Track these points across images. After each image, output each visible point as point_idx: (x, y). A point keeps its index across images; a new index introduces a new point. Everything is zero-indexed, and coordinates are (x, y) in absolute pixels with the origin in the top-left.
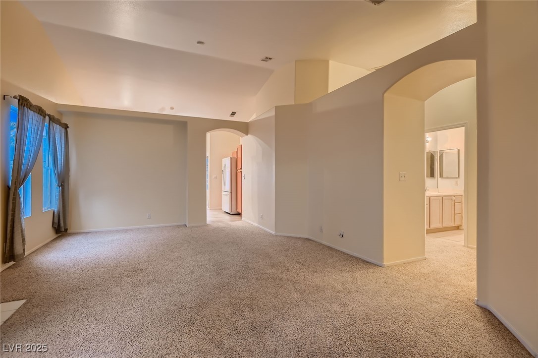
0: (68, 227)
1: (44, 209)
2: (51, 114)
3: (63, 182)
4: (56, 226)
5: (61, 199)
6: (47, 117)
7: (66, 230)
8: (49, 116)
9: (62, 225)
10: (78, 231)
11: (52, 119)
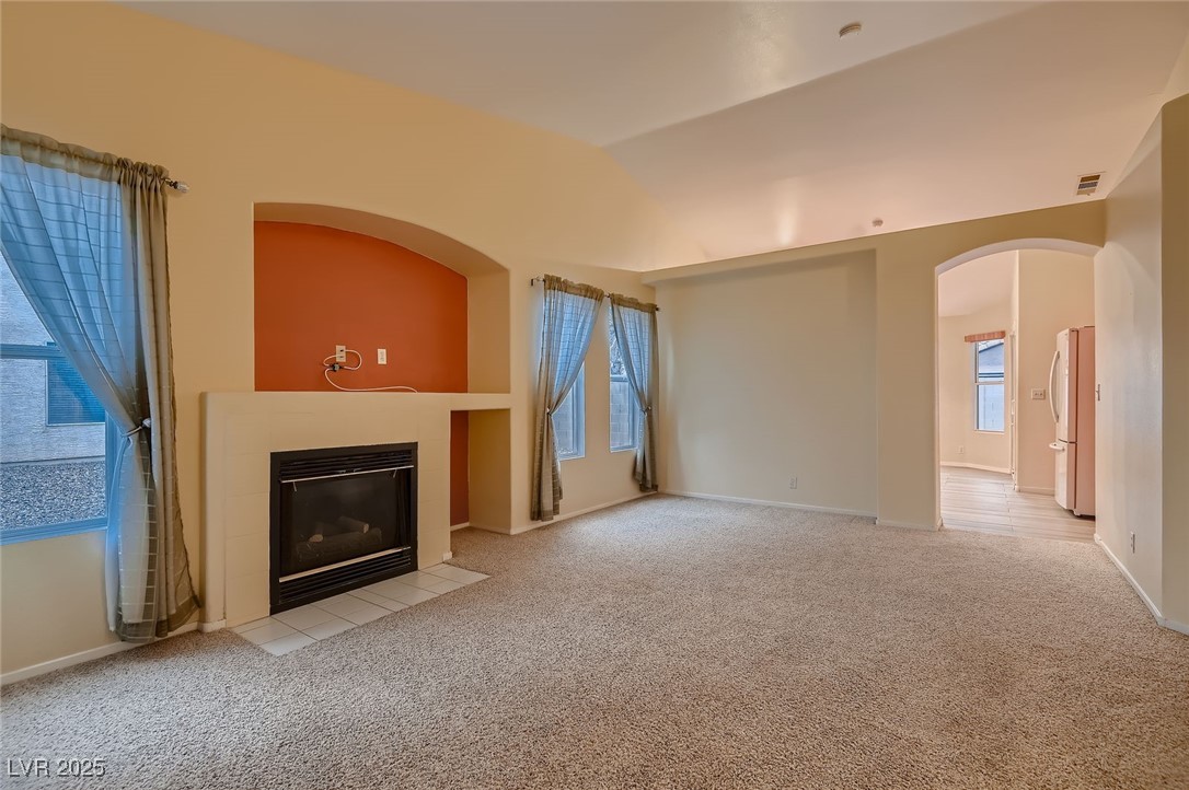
0: (660, 482)
1: (614, 446)
2: (616, 293)
3: (650, 404)
4: (640, 478)
5: (648, 433)
6: (607, 301)
7: (655, 487)
8: (611, 296)
9: (649, 477)
10: (678, 492)
11: (617, 301)
